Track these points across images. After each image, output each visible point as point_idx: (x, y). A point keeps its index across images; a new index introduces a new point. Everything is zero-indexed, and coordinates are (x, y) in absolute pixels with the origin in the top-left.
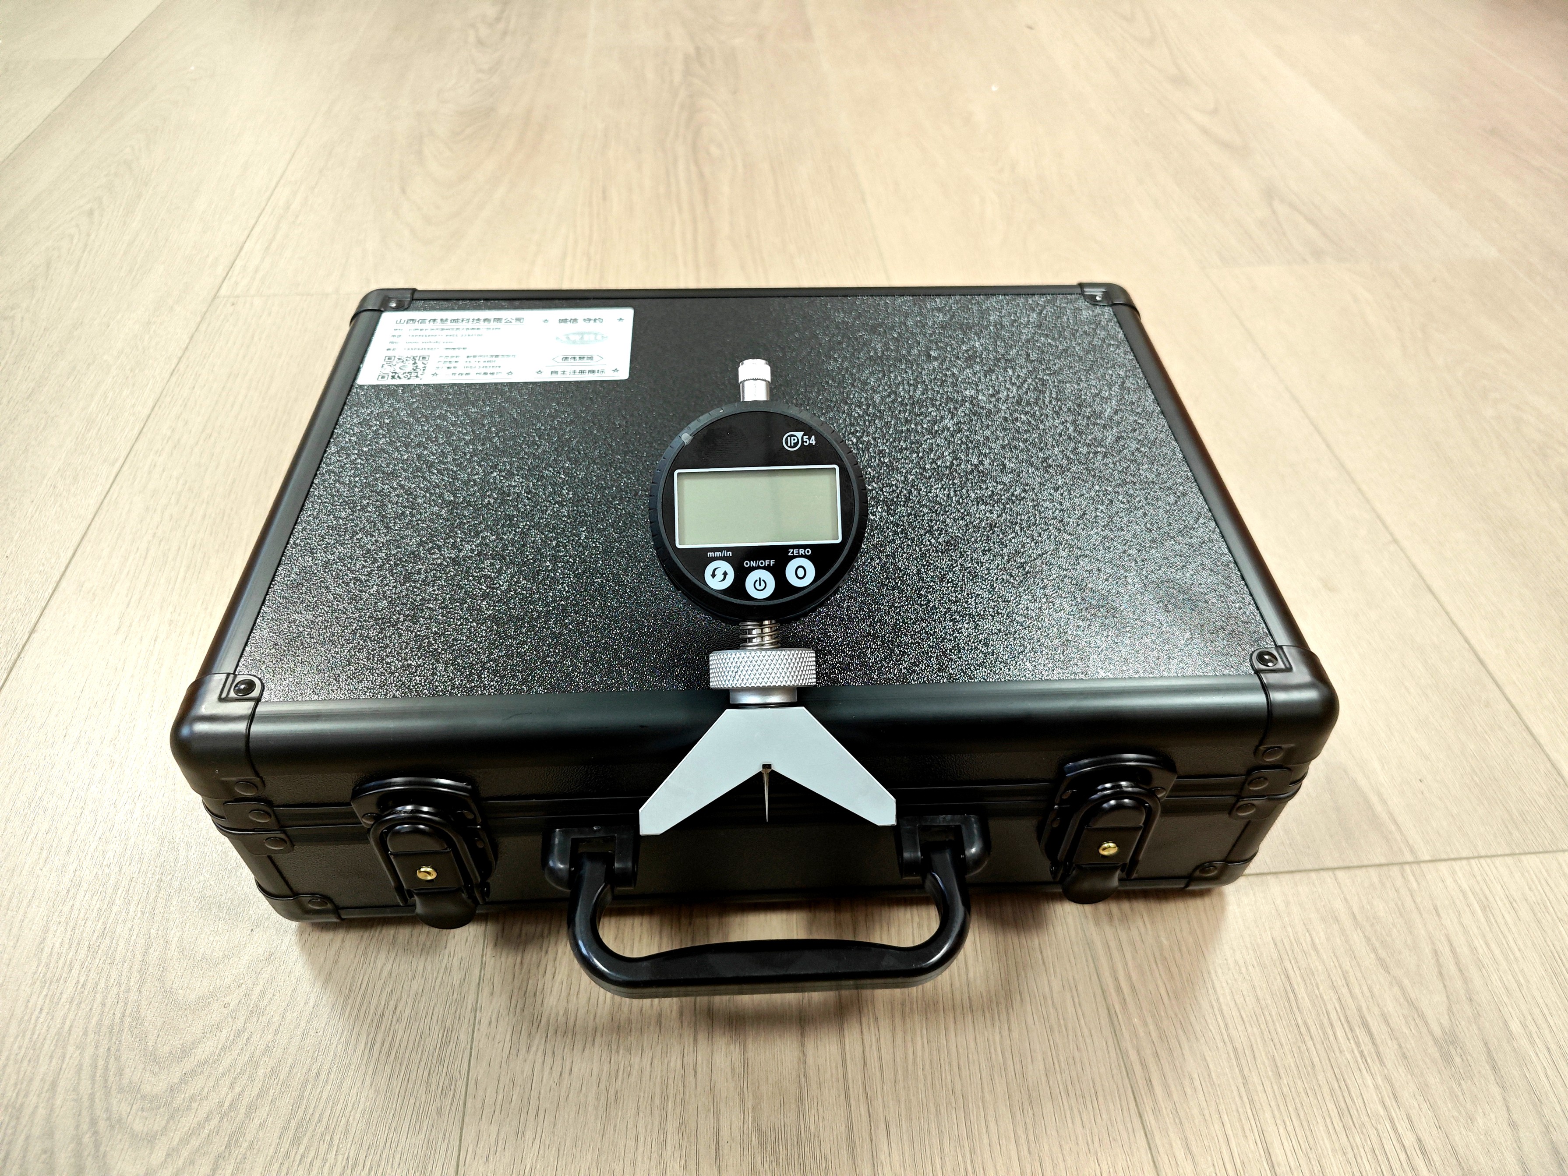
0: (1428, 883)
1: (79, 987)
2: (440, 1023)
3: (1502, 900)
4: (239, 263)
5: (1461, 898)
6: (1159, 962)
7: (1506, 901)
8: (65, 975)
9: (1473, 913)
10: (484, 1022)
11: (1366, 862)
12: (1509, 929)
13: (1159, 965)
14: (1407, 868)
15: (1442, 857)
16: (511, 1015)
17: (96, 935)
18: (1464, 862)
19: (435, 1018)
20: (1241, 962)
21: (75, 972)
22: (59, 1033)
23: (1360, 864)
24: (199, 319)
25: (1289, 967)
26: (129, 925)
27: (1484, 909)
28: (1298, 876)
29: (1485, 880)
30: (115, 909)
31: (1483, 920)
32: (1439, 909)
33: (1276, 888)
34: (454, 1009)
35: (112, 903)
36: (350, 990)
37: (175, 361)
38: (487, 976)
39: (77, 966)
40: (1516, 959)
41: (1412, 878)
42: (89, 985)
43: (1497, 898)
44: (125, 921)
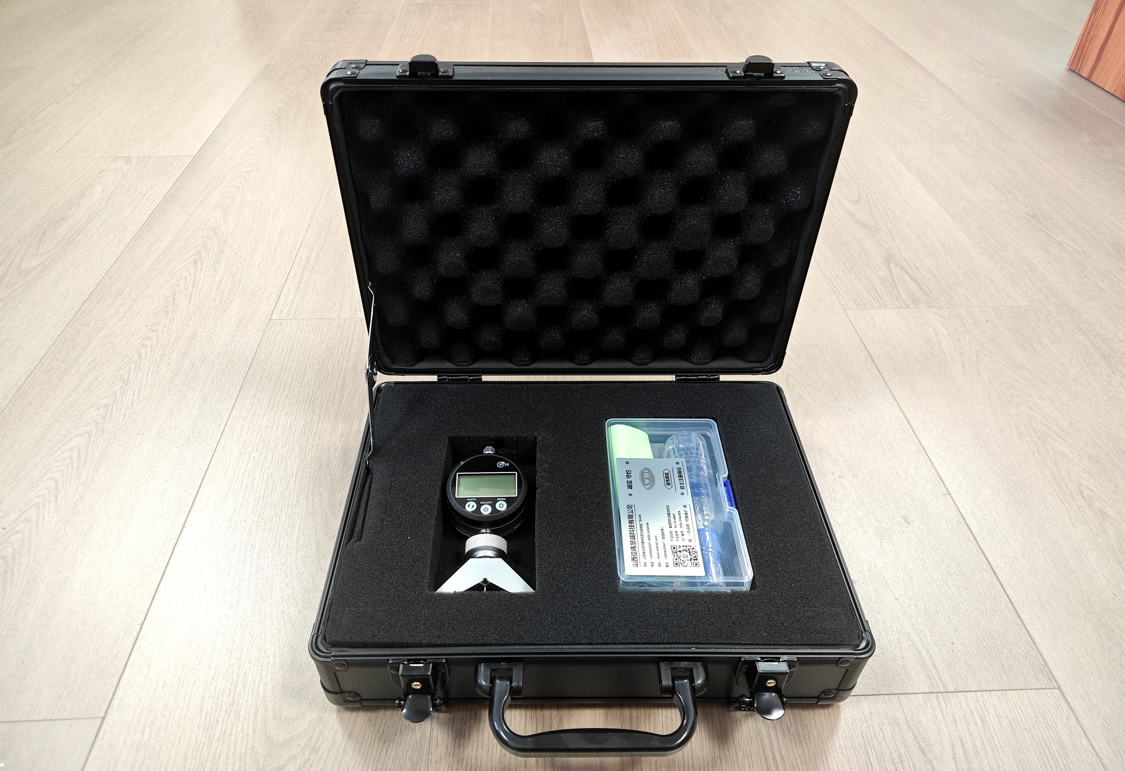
0: (952, 705)
1: (222, 732)
2: (410, 760)
3: (993, 717)
4: (282, 297)
5: (970, 715)
6: (797, 744)
7: (996, 718)
8: (214, 725)
9: (976, 724)
10: (434, 761)
11: (917, 691)
12: (996, 734)
13: (797, 746)
14: (940, 695)
15: (961, 690)
16: (448, 757)
17: (229, 703)
18: (973, 693)
19: (408, 757)
20: (843, 746)
21: (220, 724)
22: (214, 757)
23: (913, 692)
24: (262, 334)
25: (869, 750)
26: (246, 698)
27: (982, 722)
28: (878, 697)
29: (984, 704)
30: (238, 689)
31: (981, 728)
32: (957, 721)
33: (866, 704)
34: (417, 753)
35: (236, 686)
36: (363, 740)
37: (250, 360)
38: (434, 735)
39: (220, 720)
40: (998, 751)
41: (942, 702)
42: (227, 732)
43: (991, 716)
44: (244, 696)
